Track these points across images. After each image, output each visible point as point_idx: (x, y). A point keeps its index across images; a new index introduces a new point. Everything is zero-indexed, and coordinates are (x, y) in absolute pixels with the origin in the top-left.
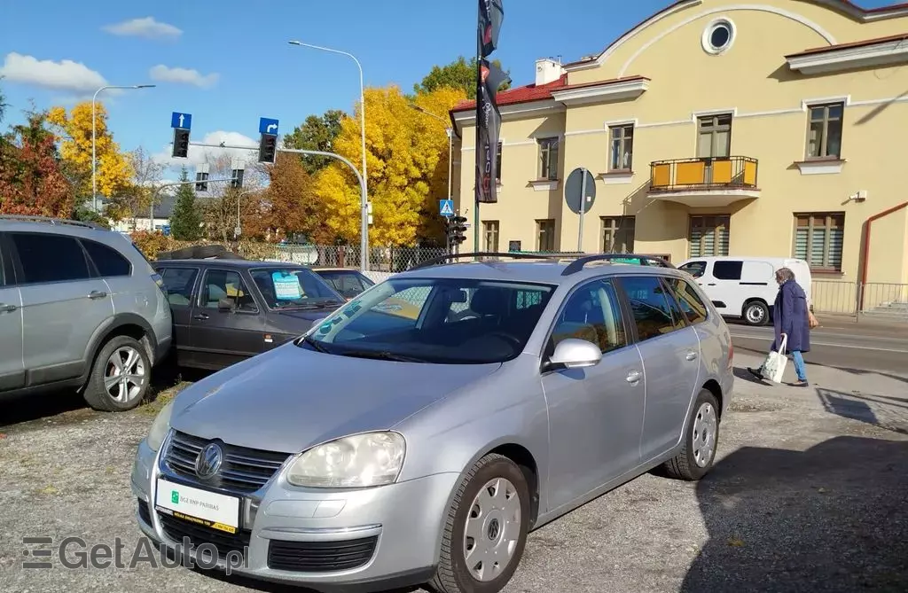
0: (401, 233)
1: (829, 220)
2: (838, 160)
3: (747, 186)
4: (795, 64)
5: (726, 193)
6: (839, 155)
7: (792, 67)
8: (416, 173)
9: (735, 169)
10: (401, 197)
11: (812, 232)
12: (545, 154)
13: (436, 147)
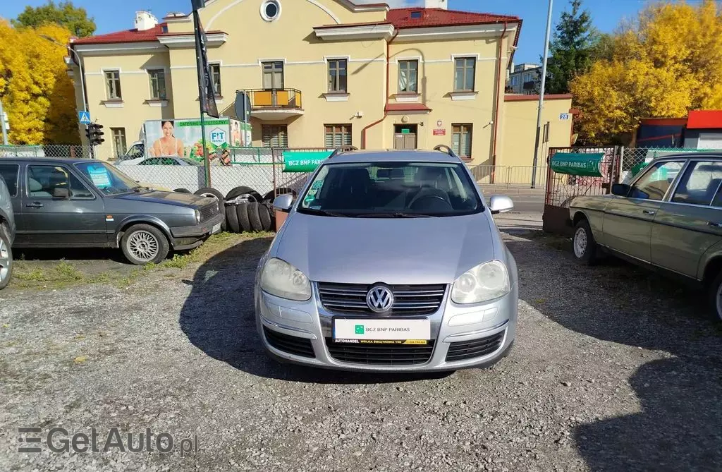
0: (30, 136)
1: (343, 128)
2: (346, 93)
3: (297, 108)
4: (319, 33)
5: (286, 111)
6: (346, 91)
7: (317, 35)
8: (36, 90)
9: (290, 95)
10: (26, 109)
11: (334, 136)
12: (154, 82)
13: (52, 71)
